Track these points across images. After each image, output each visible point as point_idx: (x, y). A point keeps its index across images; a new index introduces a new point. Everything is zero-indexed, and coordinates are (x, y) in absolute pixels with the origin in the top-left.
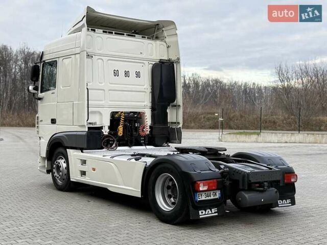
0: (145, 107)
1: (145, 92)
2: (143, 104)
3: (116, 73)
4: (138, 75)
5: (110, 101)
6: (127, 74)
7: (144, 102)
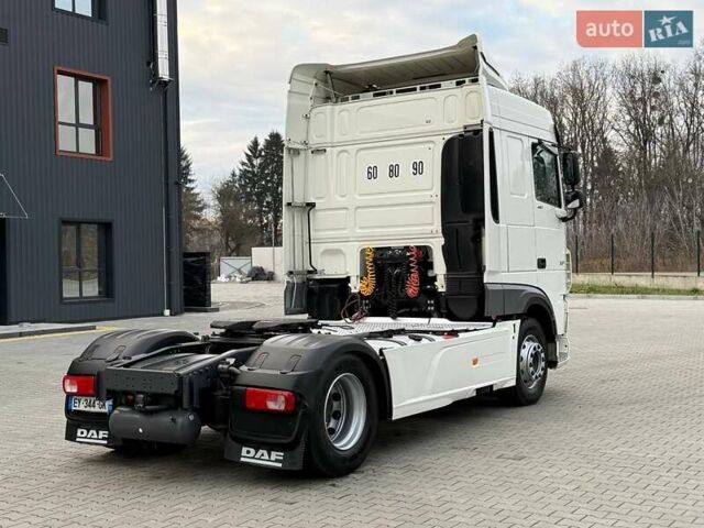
0: (432, 235)
1: (431, 202)
2: (429, 228)
3: (372, 173)
4: (418, 168)
5: (361, 228)
6: (394, 171)
7: (432, 224)
